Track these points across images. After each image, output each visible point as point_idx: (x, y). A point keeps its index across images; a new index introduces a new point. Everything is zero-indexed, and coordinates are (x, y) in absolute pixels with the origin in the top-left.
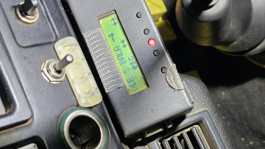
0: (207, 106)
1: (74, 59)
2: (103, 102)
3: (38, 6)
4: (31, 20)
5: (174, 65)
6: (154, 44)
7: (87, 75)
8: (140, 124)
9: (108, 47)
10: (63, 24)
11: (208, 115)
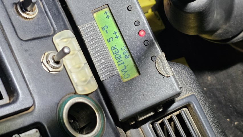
0: (194, 90)
1: (71, 50)
2: (98, 89)
3: (37, 3)
4: (31, 15)
5: (163, 54)
6: (144, 34)
7: (83, 65)
8: (133, 108)
9: (102, 38)
10: (60, 18)
11: (196, 99)
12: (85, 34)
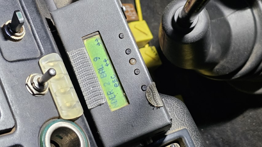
0: (186, 125)
2: (84, 115)
3: (24, 24)
4: (18, 37)
5: (154, 83)
7: (69, 89)
8: (121, 139)
10: (48, 42)
11: (187, 134)
12: (74, 60)
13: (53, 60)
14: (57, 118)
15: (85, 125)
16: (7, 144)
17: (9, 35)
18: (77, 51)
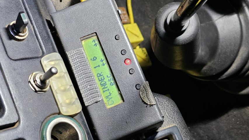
0: (177, 122)
1: (58, 71)
2: (82, 112)
3: (28, 25)
4: (22, 37)
5: (147, 82)
6: (130, 63)
7: (68, 87)
8: (116, 134)
9: (88, 65)
10: (49, 42)
11: (177, 131)
12: (73, 60)
13: (54, 59)
14: (57, 114)
15: (83, 121)
16: (11, 137)
17: (14, 35)
18: (75, 51)
